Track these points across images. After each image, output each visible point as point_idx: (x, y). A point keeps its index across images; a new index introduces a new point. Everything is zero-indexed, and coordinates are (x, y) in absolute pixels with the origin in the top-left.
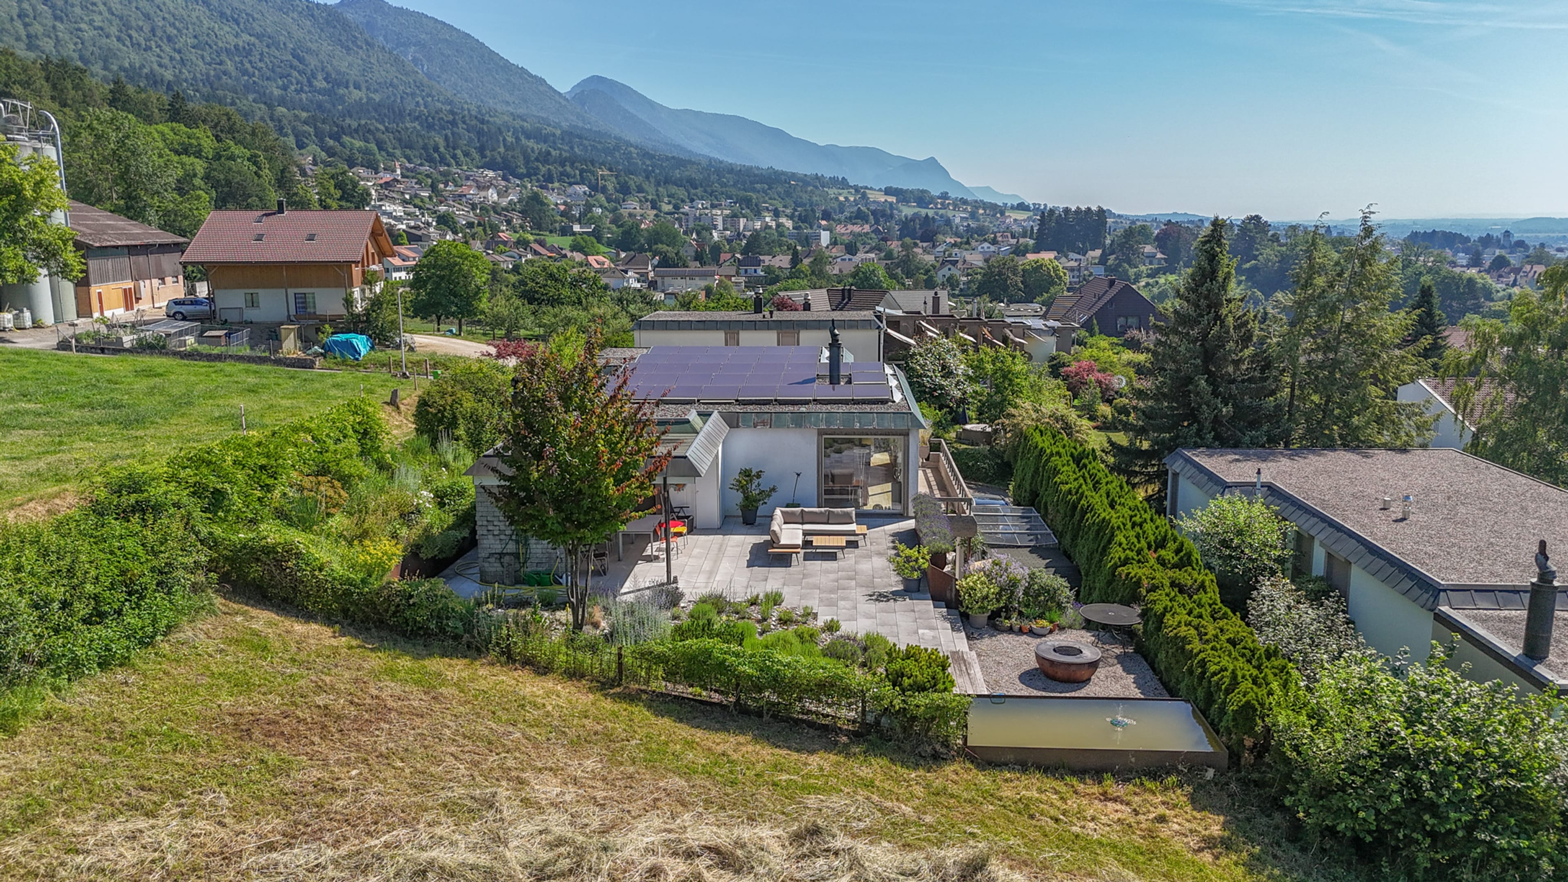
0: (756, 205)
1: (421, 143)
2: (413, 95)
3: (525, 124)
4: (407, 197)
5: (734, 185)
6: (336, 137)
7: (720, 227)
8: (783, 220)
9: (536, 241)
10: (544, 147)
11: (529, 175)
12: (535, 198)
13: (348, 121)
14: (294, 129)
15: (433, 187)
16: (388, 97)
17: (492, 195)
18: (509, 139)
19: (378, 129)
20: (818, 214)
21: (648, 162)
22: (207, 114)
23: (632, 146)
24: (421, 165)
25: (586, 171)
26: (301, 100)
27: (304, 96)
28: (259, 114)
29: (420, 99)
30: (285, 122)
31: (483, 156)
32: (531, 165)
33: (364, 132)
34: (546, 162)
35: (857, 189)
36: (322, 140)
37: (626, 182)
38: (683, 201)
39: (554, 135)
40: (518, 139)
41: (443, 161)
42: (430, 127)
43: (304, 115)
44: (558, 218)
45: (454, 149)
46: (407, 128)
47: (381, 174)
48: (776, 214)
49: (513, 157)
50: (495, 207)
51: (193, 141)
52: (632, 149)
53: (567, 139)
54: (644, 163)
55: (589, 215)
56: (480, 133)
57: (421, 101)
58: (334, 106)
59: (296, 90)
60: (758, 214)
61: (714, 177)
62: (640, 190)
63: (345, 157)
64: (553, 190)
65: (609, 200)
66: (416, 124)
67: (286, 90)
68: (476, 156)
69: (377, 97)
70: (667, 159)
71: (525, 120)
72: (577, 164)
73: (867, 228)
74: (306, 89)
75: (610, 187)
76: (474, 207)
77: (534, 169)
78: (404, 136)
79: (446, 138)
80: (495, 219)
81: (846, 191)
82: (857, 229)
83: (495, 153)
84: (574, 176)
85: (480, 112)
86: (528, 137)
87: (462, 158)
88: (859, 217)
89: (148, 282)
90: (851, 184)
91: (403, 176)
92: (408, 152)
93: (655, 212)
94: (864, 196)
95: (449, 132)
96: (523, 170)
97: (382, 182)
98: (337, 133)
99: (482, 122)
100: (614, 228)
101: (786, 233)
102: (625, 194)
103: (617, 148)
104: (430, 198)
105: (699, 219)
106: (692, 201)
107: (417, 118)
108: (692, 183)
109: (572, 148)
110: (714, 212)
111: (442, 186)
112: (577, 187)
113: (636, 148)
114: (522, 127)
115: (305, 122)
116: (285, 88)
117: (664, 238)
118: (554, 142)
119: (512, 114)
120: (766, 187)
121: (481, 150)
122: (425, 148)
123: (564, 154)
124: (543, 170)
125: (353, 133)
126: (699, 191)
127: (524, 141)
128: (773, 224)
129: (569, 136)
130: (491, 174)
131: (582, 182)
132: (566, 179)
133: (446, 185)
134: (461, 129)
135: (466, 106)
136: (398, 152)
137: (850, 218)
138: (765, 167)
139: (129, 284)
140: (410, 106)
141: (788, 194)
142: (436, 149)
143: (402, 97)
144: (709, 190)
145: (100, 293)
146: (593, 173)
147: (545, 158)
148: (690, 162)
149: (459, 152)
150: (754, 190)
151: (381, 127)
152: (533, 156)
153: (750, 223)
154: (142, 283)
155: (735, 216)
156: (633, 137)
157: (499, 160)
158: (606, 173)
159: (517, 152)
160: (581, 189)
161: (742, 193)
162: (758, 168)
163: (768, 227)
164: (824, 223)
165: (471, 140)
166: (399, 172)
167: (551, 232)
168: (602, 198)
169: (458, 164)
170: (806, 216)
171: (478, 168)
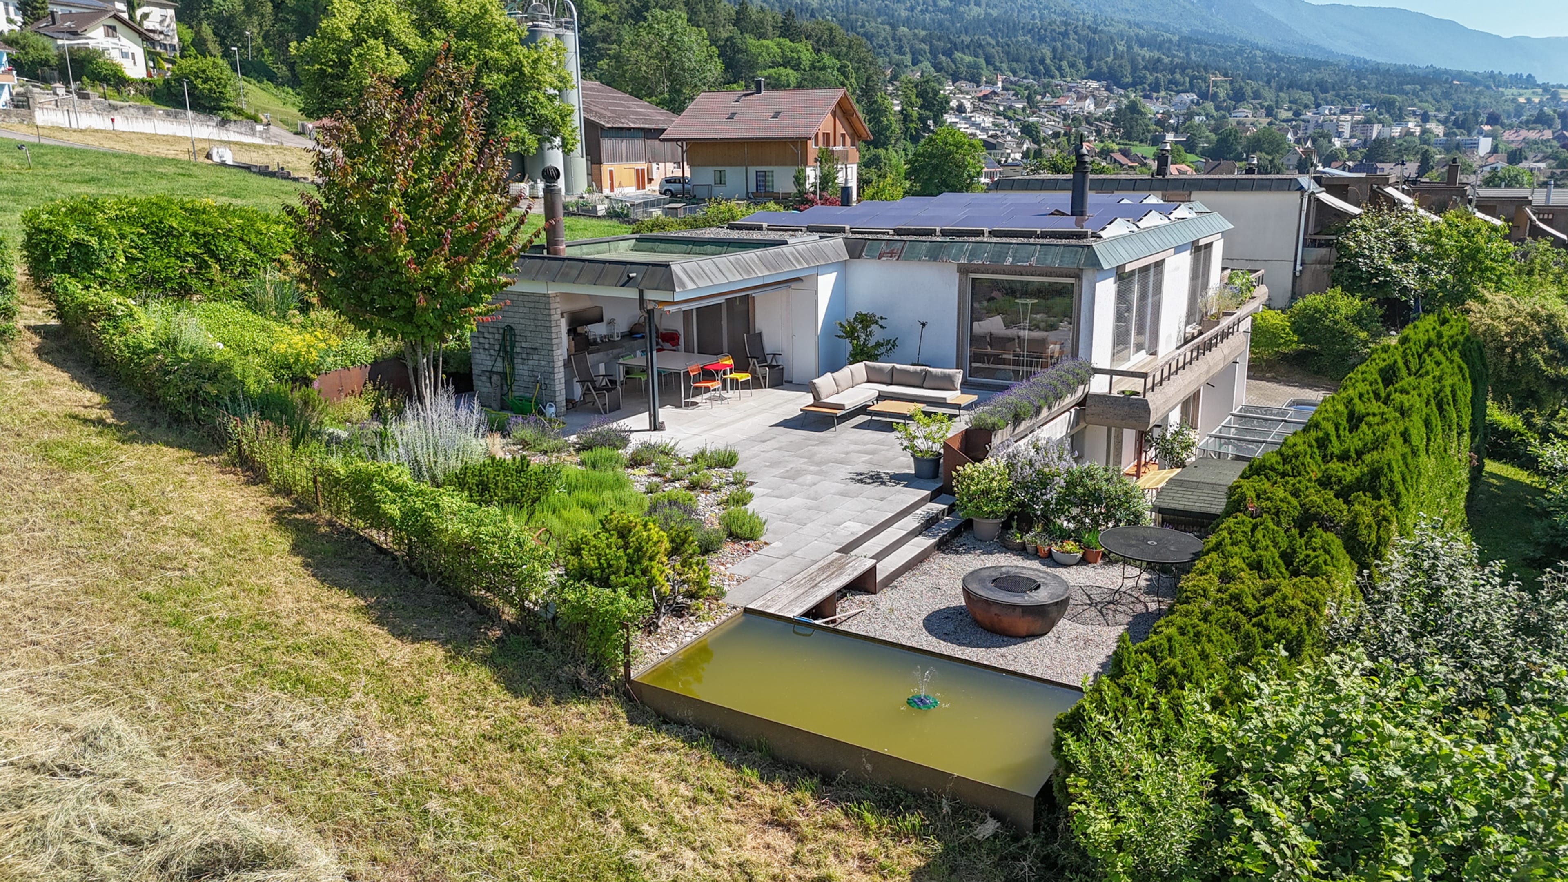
0: (1400, 109)
1: (1028, 56)
2: (1031, 8)
3: (1141, 32)
4: (1001, 108)
5: (1377, 87)
6: (948, 53)
7: (1347, 134)
8: (1432, 126)
9: (1120, 150)
10: (1156, 54)
11: (1134, 85)
12: (1133, 108)
13: (963, 37)
14: (912, 47)
15: (1029, 99)
16: (1006, 12)
17: (1089, 105)
18: (1120, 48)
19: (989, 44)
20: (1483, 118)
21: (1274, 66)
22: (813, 30)
23: (1258, 48)
24: (1025, 78)
25: (1197, 78)
26: (924, 20)
27: (928, 16)
28: (883, 34)
29: (1036, 12)
30: (905, 41)
31: (1089, 66)
32: (1138, 73)
33: (975, 48)
34: (1155, 69)
35: (1546, 88)
36: (935, 57)
37: (1241, 88)
38: (1306, 107)
39: (1170, 41)
40: (1130, 47)
41: (1048, 74)
42: (1042, 39)
43: (923, 33)
44: (1153, 127)
45: (1060, 60)
46: (1018, 42)
47: (982, 88)
48: (1425, 118)
49: (1120, 66)
50: (1089, 119)
51: (795, 55)
52: (1258, 52)
53: (1184, 45)
54: (1268, 67)
55: (1188, 123)
56: (1091, 44)
57: (1037, 14)
58: (953, 24)
59: (921, 10)
60: (1399, 118)
61: (1352, 79)
62: (1257, 95)
63: (951, 72)
64: (1157, 99)
65: (1218, 108)
66: (1028, 38)
67: (912, 11)
68: (1081, 65)
69: (995, 13)
70: (1298, 61)
71: (1141, 28)
72: (1189, 71)
73: (1548, 134)
74: (930, 8)
75: (1222, 94)
76: (1065, 117)
77: (1140, 78)
78: (1013, 50)
79: (1054, 50)
80: (1084, 129)
81: (1530, 91)
82: (1533, 135)
83: (1102, 63)
84: (1184, 83)
85: (1095, 22)
86: (1142, 46)
87: (1067, 70)
88: (1541, 120)
89: (662, 165)
90: (1539, 82)
91: (1004, 88)
92: (1015, 65)
93: (1269, 120)
94: (1555, 96)
95: (1059, 44)
96: (1128, 80)
97: (981, 94)
98: (950, 49)
99: (1095, 31)
100: (1213, 136)
101: (1433, 140)
102: (1238, 102)
103: (1240, 52)
104: (1024, 109)
105: (1321, 126)
106: (1318, 106)
107: (1029, 31)
108: (1323, 87)
109: (1188, 54)
110: (1342, 117)
111: (1039, 97)
112: (1184, 95)
113: (1263, 50)
114: (1137, 35)
115: (923, 41)
116: (912, 9)
117: (1266, 146)
118: (1169, 49)
119: (1129, 22)
120: (1419, 87)
121: (1088, 61)
122: (1031, 61)
123: (1176, 60)
124: (1150, 78)
125: (966, 48)
126: (1330, 96)
127: (1136, 49)
128: (1418, 131)
129: (1186, 42)
130: (1094, 84)
131: (1191, 90)
132: (1174, 87)
133: (1044, 96)
134: (1072, 40)
135: (1081, 17)
136: (1004, 66)
137: (1527, 122)
138: (1423, 65)
139: (642, 165)
140: (1025, 18)
141: (1446, 95)
142: (1042, 61)
143: (1019, 11)
144: (1342, 93)
145: (611, 172)
146: (1205, 80)
147: (1155, 65)
148: (1327, 64)
149: (1064, 63)
150: (1403, 92)
151: (993, 42)
152: (1142, 64)
153: (1387, 129)
154: (654, 166)
155: (1368, 122)
156: (1263, 40)
157: (1105, 69)
158: (1220, 78)
159: (1125, 62)
160: (1188, 97)
161: (1382, 96)
162: (1413, 67)
163: (1409, 133)
164: (1487, 128)
165: (1080, 51)
166: (1000, 84)
167: (1141, 141)
168: (1210, 106)
169: (1062, 76)
170: (1465, 121)
171: (1083, 79)
